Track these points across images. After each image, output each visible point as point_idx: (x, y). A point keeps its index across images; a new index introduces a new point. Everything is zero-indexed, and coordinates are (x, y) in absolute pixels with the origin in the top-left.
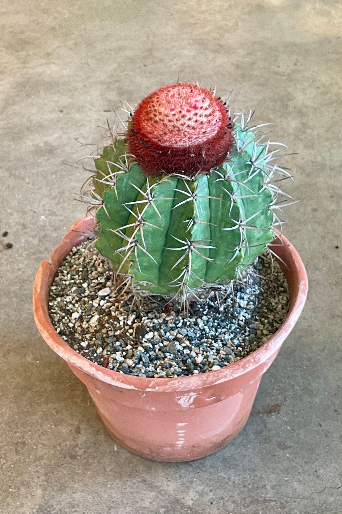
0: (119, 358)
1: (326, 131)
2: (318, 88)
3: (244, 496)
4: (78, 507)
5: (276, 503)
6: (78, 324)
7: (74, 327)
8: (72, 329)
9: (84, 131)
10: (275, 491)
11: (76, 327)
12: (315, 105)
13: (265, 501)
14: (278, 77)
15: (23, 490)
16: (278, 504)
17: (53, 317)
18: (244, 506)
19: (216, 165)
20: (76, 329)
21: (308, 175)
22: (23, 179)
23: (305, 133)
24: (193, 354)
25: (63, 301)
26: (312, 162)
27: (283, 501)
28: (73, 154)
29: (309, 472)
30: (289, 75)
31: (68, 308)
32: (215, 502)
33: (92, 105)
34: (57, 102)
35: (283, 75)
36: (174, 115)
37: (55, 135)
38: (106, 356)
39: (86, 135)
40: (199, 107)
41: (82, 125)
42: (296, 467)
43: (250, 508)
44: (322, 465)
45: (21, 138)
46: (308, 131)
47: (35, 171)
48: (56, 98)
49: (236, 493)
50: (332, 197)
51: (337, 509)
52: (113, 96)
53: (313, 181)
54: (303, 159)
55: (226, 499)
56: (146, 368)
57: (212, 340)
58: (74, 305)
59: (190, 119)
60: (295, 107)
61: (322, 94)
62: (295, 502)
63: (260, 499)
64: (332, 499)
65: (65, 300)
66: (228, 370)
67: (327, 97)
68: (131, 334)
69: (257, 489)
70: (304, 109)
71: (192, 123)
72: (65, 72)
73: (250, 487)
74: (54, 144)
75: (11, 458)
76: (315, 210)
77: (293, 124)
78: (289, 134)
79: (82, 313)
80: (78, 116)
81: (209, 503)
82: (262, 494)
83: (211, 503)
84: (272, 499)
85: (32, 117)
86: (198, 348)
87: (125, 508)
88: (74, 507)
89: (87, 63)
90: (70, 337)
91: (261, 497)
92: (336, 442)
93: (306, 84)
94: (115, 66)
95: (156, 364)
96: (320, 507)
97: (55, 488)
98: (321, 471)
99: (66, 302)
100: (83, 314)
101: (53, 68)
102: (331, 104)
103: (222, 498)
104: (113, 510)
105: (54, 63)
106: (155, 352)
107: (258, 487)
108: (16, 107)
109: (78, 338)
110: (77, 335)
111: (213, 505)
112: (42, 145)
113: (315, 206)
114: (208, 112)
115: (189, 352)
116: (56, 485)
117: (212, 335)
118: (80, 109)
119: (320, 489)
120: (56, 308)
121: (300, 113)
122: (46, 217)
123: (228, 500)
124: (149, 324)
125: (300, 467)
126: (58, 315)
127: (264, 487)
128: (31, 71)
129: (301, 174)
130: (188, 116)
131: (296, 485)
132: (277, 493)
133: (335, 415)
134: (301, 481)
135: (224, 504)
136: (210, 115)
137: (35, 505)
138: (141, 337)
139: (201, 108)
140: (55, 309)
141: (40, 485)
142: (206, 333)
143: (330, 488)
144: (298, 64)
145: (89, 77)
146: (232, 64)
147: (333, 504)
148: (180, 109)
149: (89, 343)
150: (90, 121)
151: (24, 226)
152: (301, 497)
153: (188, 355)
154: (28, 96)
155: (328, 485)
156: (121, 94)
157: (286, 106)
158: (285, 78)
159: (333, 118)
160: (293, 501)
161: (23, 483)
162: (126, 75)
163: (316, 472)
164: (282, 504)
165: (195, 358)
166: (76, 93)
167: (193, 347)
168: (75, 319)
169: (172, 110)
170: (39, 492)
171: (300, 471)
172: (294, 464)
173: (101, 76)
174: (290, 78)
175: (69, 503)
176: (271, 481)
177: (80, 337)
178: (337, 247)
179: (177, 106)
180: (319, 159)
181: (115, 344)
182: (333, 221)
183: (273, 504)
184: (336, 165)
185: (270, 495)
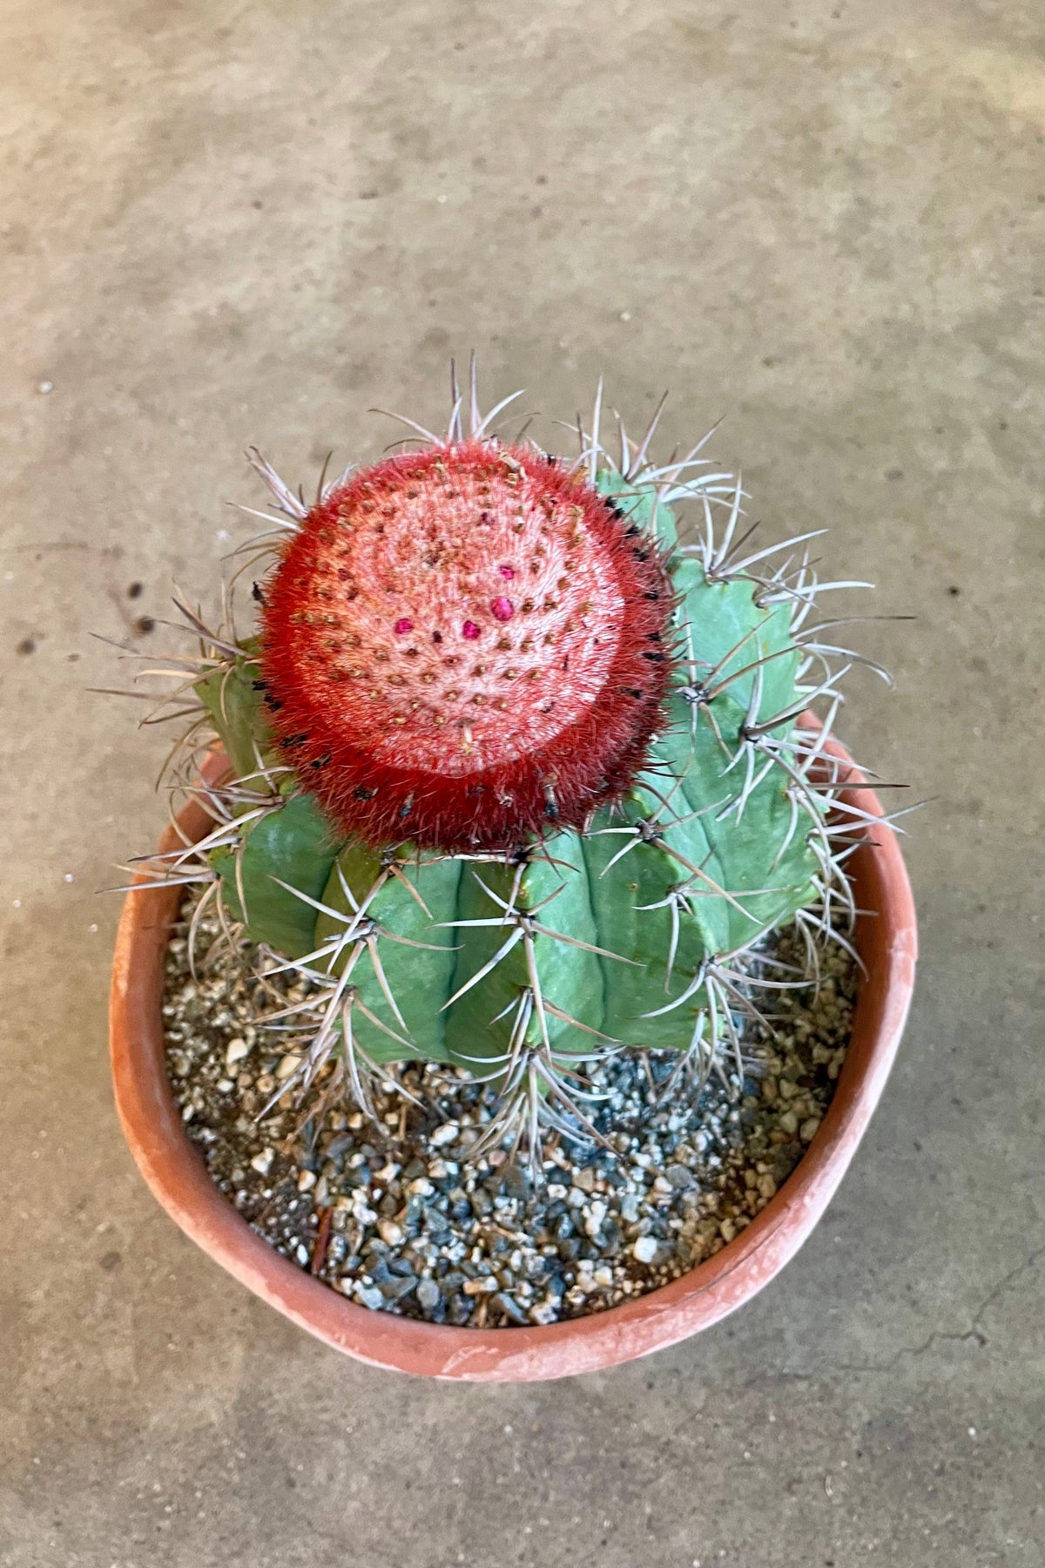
0: (361, 1215)
1: (921, 221)
2: (897, 85)
3: (729, 1364)
4: (330, 1398)
5: (811, 1385)
6: (245, 1080)
7: (234, 1092)
8: (229, 1100)
9: (315, 261)
10: (807, 1348)
11: (242, 1091)
12: (891, 140)
13: (783, 1379)
14: (794, 57)
15: (200, 1349)
16: (816, 1388)
17: (176, 1059)
18: (729, 1393)
19: (610, 792)
20: (242, 1099)
21: (877, 365)
22: (172, 420)
23: (866, 229)
24: (577, 1198)
25: (203, 999)
26: (887, 323)
27: (826, 1378)
28: (287, 334)
29: (891, 1289)
30: (822, 50)
31: (218, 1022)
32: (658, 1384)
33: (331, 178)
34: (245, 177)
35: (805, 52)
36: (412, 653)
37: (247, 280)
38: (327, 1202)
39: (318, 276)
40: (518, 603)
41: (310, 245)
42: (857, 1275)
43: (746, 1399)
44: (923, 1269)
45: (163, 295)
46: (876, 223)
47: (198, 394)
48: (243, 163)
49: (710, 1355)
50: (939, 431)
51: (961, 1400)
52: (381, 146)
53: (890, 386)
54: (863, 313)
55: (686, 1374)
56: (440, 1247)
57: (632, 1138)
58: (232, 1009)
59: (477, 672)
60: (838, 151)
61: (911, 103)
62: (857, 1379)
63: (771, 1373)
64: (949, 1371)
65: (208, 995)
66: (680, 1314)
67: (921, 114)
68: (394, 1130)
69: (760, 1341)
70: (863, 155)
71: (488, 686)
72: (265, 84)
73: (744, 1336)
74: (245, 307)
75: (170, 1255)
76: (895, 475)
77: (835, 202)
78: (826, 237)
79: (258, 1036)
80: (297, 216)
81: (644, 1387)
82: (775, 1356)
83: (650, 1386)
84: (801, 1372)
85: (190, 229)
86: (589, 1172)
87: (440, 1400)
88: (319, 1398)
89: (316, 52)
90: (224, 1129)
91: (772, 1366)
92: (957, 1198)
93: (867, 75)
94: (383, 53)
95: (469, 1232)
96: (921, 1394)
97: (276, 1342)
98: (923, 1285)
99: (211, 999)
100: (262, 1040)
101: (236, 71)
102: (931, 133)
103: (677, 1371)
104: (413, 1405)
105: (236, 59)
106: (464, 1187)
107: (765, 1338)
108: (149, 201)
109: (244, 1135)
110: (242, 1125)
111: (653, 1392)
112: (213, 312)
113: (895, 464)
114: (556, 618)
115: (563, 1193)
116: (275, 1335)
117: (631, 1120)
118: (303, 193)
119: (919, 1341)
120: (184, 1025)
121: (855, 168)
122: (231, 533)
123: (691, 1378)
124: (445, 1091)
125: (868, 1276)
126: (190, 1053)
127: (779, 1335)
128: (183, 88)
129: (859, 362)
130: (472, 653)
131: (858, 1330)
132: (813, 1355)
133: (955, 1115)
134: (872, 1317)
135: (680, 1389)
136: (568, 628)
137: (230, 1390)
138: (423, 1137)
139: (527, 608)
140: (178, 1031)
141: (240, 1333)
142: (613, 1110)
143: (944, 1336)
144: (844, 14)
145: (321, 95)
146: (678, 24)
147: (953, 1385)
148: (432, 626)
149: (276, 1155)
150: (327, 231)
151: (179, 563)
152: (871, 1364)
153: (562, 1201)
154: (178, 163)
155: (940, 1327)
156: (401, 139)
157: (816, 146)
158: (810, 59)
159: (937, 178)
160: (851, 1378)
161: (198, 1329)
162: (413, 79)
163: (909, 1288)
164: (824, 1386)
165: (581, 1209)
166: (290, 146)
167: (576, 1171)
168: (238, 1061)
169: (403, 627)
170: (237, 1353)
171: (869, 1286)
172: (852, 1266)
173: (352, 88)
174: (824, 58)
175: (309, 1385)
176: (795, 1320)
177: (251, 1130)
178: (954, 591)
179: (423, 612)
180: (905, 311)
181: (350, 1159)
182: (943, 507)
183: (802, 1386)
184: (948, 327)
185: (794, 1363)
